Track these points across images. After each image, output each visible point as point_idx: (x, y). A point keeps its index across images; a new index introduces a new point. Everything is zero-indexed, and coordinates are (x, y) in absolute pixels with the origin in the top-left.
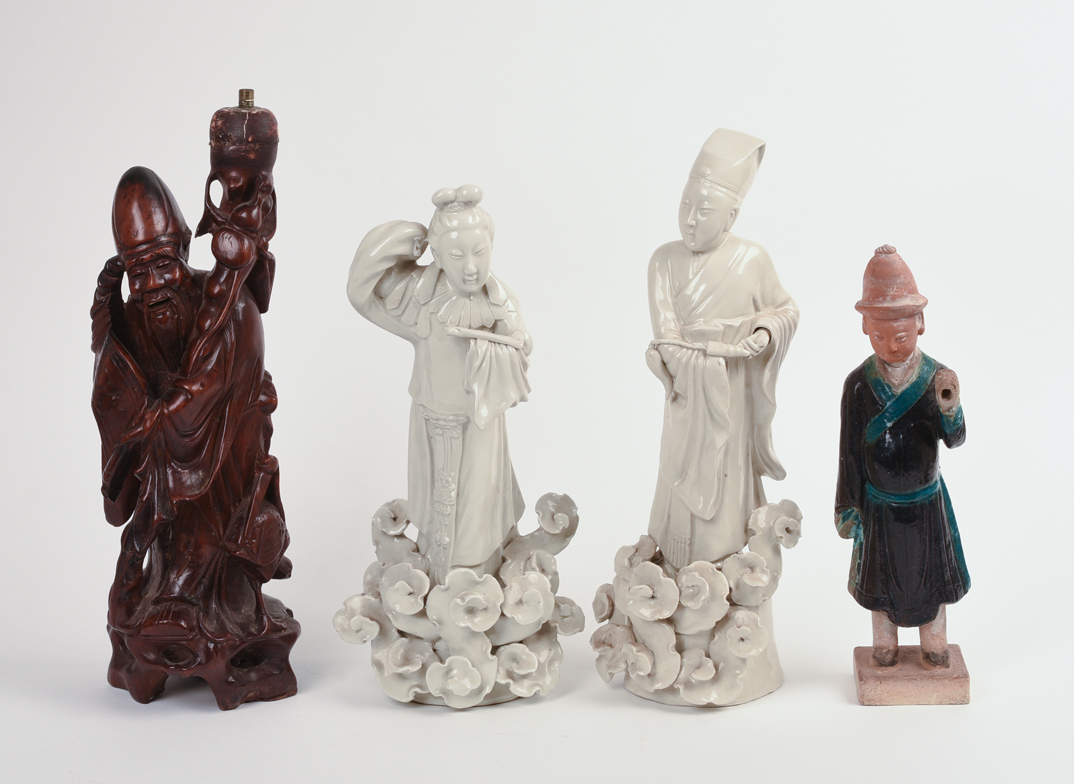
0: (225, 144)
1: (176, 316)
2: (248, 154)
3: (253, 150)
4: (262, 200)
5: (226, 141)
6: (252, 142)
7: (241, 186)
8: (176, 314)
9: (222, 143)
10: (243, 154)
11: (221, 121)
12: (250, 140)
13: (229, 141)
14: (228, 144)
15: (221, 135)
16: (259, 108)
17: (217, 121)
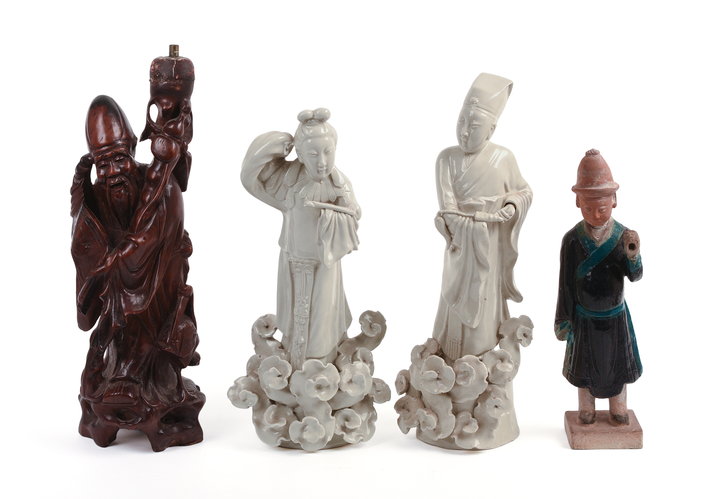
0: (161, 80)
1: (128, 193)
2: (176, 87)
3: (179, 84)
4: (184, 117)
5: (161, 79)
6: (179, 79)
7: (171, 108)
8: (127, 192)
9: (158, 80)
10: (172, 87)
11: (158, 65)
12: (177, 78)
13: (163, 79)
14: (163, 81)
15: (158, 74)
16: (182, 57)
17: (155, 65)
